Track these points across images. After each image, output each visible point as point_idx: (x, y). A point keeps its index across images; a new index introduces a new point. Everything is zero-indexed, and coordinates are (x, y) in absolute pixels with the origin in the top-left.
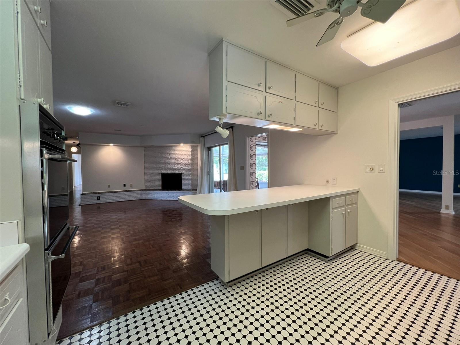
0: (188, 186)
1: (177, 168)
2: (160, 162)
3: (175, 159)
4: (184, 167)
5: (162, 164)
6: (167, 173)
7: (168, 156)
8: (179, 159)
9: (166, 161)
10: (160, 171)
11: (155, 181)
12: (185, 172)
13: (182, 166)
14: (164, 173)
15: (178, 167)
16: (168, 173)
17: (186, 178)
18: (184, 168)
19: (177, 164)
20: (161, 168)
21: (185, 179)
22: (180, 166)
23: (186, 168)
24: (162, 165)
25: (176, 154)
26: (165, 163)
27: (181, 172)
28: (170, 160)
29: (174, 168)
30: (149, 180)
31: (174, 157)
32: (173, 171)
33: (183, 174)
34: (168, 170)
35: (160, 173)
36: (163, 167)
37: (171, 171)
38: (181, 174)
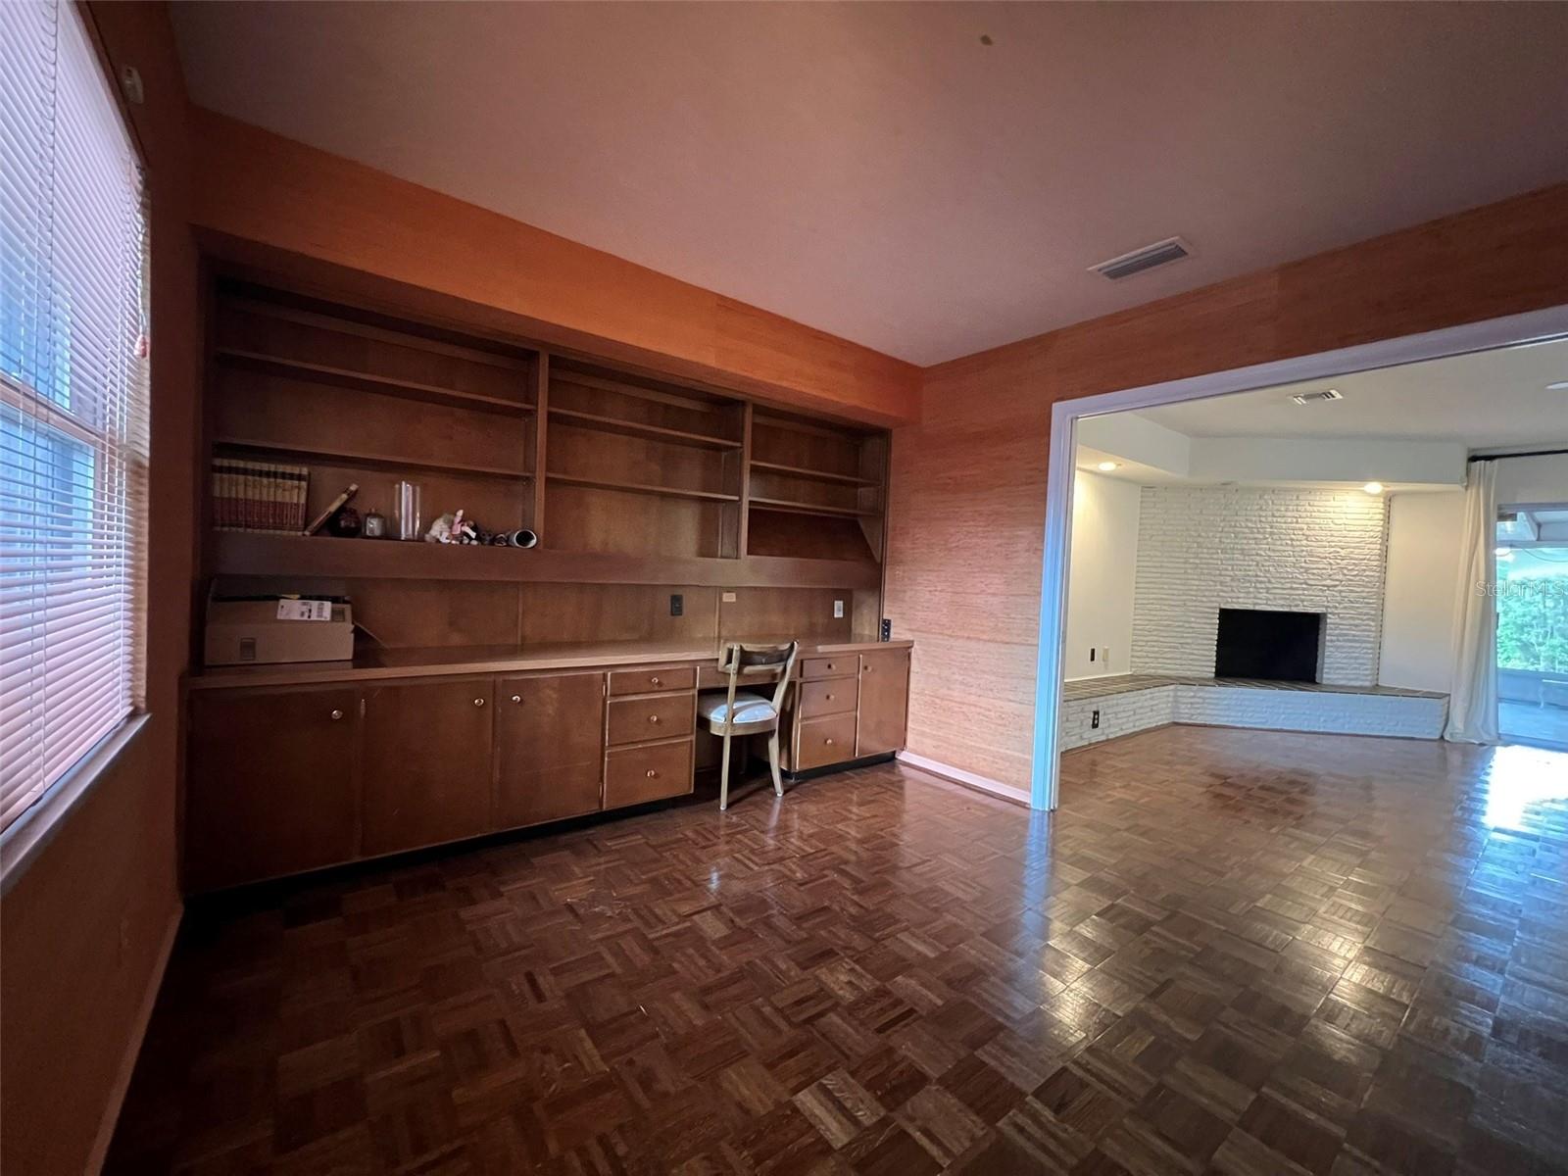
0: (1355, 669)
1: (1304, 589)
2: (1222, 556)
3: (1297, 549)
4: (1340, 588)
5: (1230, 568)
6: (1251, 607)
7: (1265, 533)
8: (1321, 550)
9: (1254, 552)
10: (1218, 596)
11: (1189, 641)
12: (1345, 608)
13: (1328, 582)
14: (1237, 607)
15: (1310, 582)
16: (1257, 608)
17: (1346, 635)
18: (1341, 591)
19: (1307, 569)
20: (1221, 583)
21: (1344, 641)
22: (1324, 583)
23: (1352, 591)
24: (1231, 573)
25: (1305, 527)
26: (1246, 563)
27: (1327, 607)
28: (1274, 551)
29: (1291, 588)
30: (1155, 633)
31: (1292, 540)
32: (1282, 602)
33: (1334, 614)
34: (1260, 596)
35: (1215, 608)
36: (1232, 580)
37: (1275, 599)
38: (1325, 614)
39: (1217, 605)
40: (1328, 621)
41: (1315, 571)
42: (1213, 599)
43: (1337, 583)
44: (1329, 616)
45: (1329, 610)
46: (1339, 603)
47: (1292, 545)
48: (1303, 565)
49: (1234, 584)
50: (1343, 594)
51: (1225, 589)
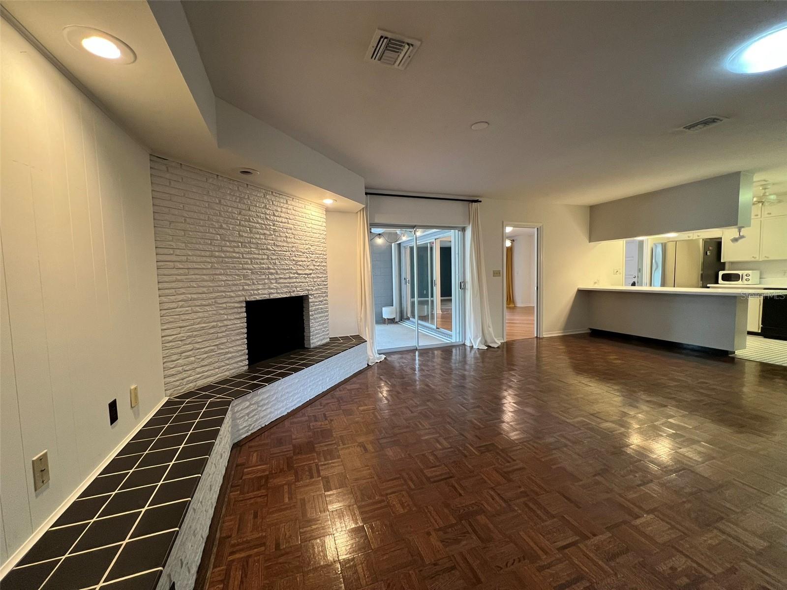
1: (296, 278)
2: (242, 250)
3: (290, 245)
4: (313, 275)
6: (267, 297)
7: (270, 230)
8: (302, 246)
9: (264, 246)
10: (243, 290)
11: (224, 340)
12: (316, 290)
13: (307, 272)
14: (258, 298)
15: (299, 272)
16: (272, 297)
17: (318, 309)
18: (313, 278)
19: (296, 262)
20: (244, 277)
21: (318, 313)
22: (305, 272)
23: (318, 277)
25: (293, 227)
26: (260, 257)
27: (308, 290)
28: (277, 246)
29: (290, 278)
30: (189, 340)
31: (286, 237)
32: (285, 290)
33: (311, 295)
34: (272, 286)
35: (241, 302)
36: (252, 273)
37: (282, 287)
38: (307, 296)
39: (242, 299)
40: (310, 300)
41: (301, 263)
42: (240, 293)
43: (311, 272)
44: (310, 296)
45: (310, 292)
46: (313, 286)
47: (287, 242)
48: (294, 258)
49: (253, 277)
50: (315, 280)
51: (248, 282)
